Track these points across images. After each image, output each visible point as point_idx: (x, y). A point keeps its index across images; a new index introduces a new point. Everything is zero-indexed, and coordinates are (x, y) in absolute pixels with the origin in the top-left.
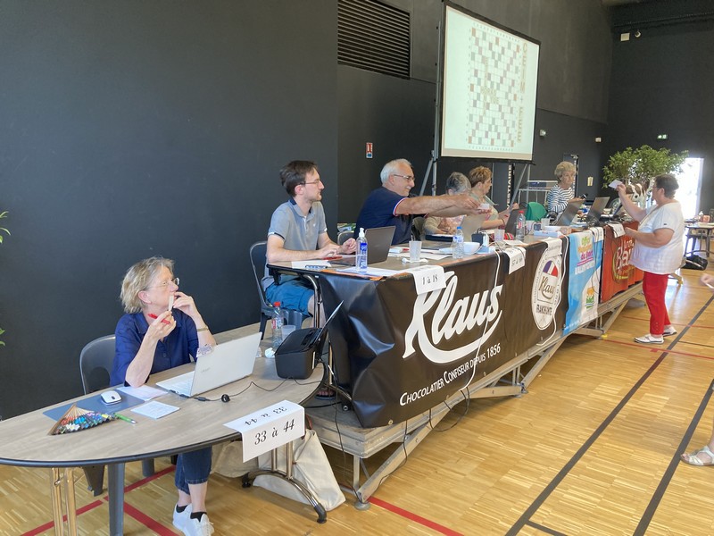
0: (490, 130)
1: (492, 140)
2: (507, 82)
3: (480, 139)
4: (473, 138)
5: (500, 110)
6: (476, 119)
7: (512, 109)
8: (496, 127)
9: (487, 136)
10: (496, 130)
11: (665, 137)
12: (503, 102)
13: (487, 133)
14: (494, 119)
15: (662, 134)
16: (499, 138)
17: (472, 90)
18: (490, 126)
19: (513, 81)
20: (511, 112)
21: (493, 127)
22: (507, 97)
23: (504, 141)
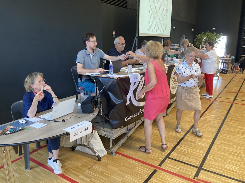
0: (156, 26)
1: (157, 30)
2: (162, 9)
3: (152, 30)
4: (150, 29)
5: (159, 19)
6: (151, 23)
7: (163, 19)
8: (158, 25)
9: (155, 29)
10: (158, 26)
11: (215, 29)
12: (160, 17)
13: (155, 27)
14: (157, 23)
15: (214, 28)
16: (159, 29)
17: (149, 12)
18: (156, 25)
19: (164, 9)
20: (163, 20)
21: (157, 25)
22: (161, 15)
23: (161, 30)
